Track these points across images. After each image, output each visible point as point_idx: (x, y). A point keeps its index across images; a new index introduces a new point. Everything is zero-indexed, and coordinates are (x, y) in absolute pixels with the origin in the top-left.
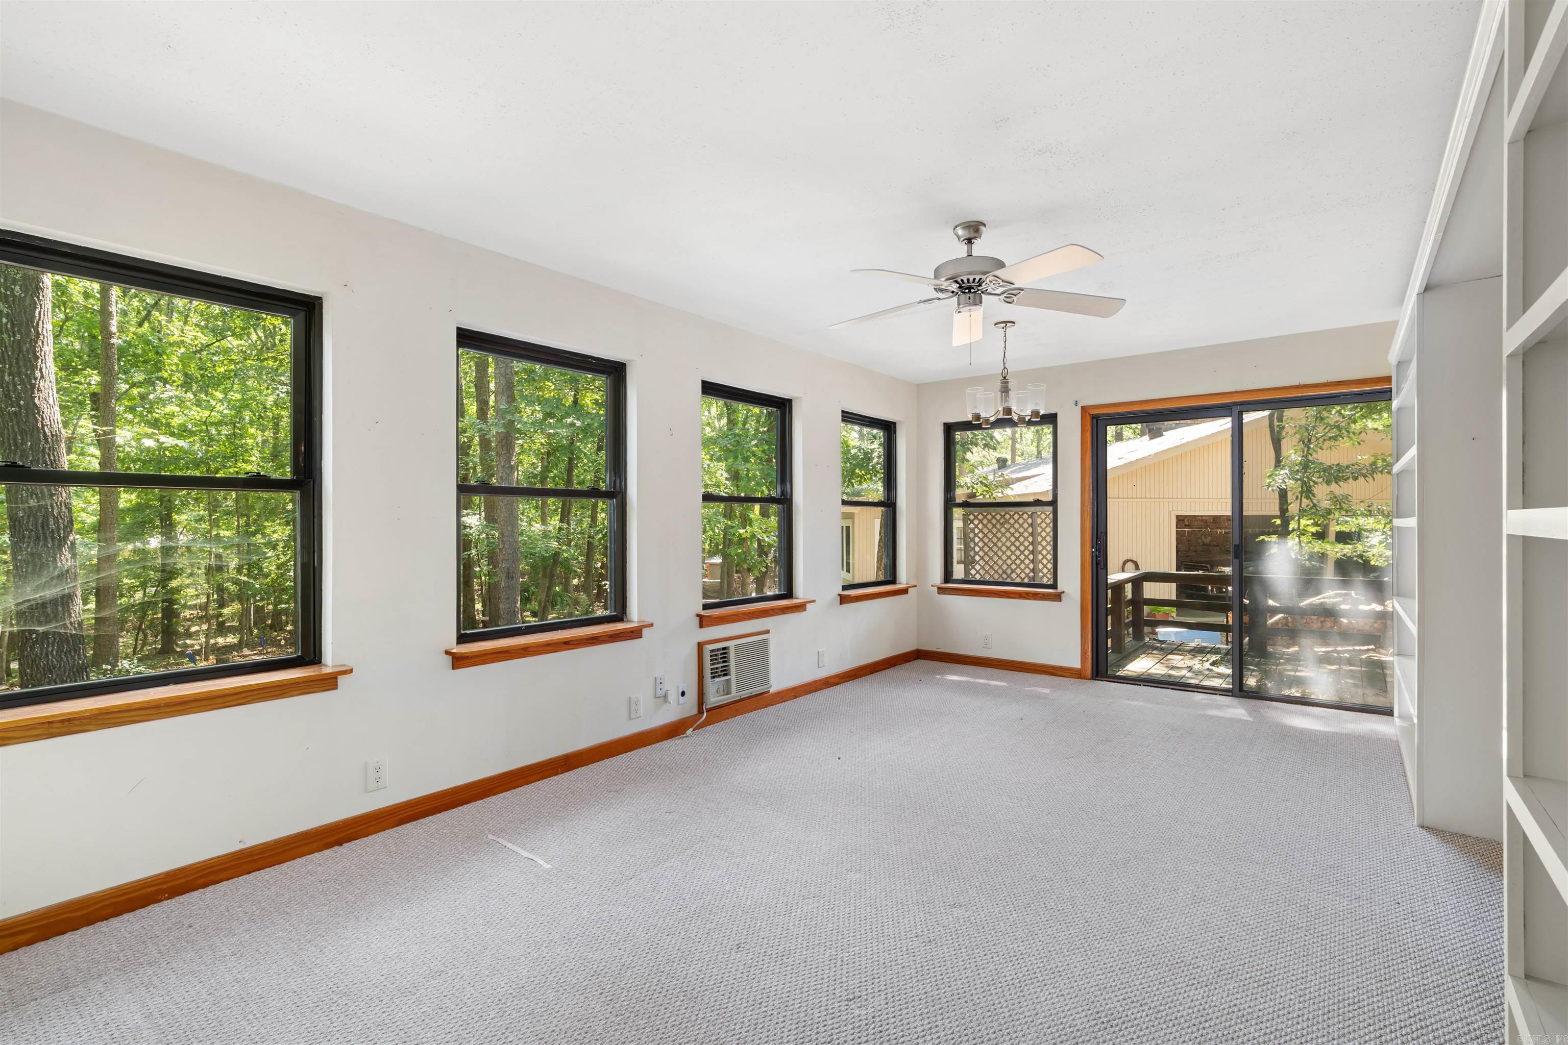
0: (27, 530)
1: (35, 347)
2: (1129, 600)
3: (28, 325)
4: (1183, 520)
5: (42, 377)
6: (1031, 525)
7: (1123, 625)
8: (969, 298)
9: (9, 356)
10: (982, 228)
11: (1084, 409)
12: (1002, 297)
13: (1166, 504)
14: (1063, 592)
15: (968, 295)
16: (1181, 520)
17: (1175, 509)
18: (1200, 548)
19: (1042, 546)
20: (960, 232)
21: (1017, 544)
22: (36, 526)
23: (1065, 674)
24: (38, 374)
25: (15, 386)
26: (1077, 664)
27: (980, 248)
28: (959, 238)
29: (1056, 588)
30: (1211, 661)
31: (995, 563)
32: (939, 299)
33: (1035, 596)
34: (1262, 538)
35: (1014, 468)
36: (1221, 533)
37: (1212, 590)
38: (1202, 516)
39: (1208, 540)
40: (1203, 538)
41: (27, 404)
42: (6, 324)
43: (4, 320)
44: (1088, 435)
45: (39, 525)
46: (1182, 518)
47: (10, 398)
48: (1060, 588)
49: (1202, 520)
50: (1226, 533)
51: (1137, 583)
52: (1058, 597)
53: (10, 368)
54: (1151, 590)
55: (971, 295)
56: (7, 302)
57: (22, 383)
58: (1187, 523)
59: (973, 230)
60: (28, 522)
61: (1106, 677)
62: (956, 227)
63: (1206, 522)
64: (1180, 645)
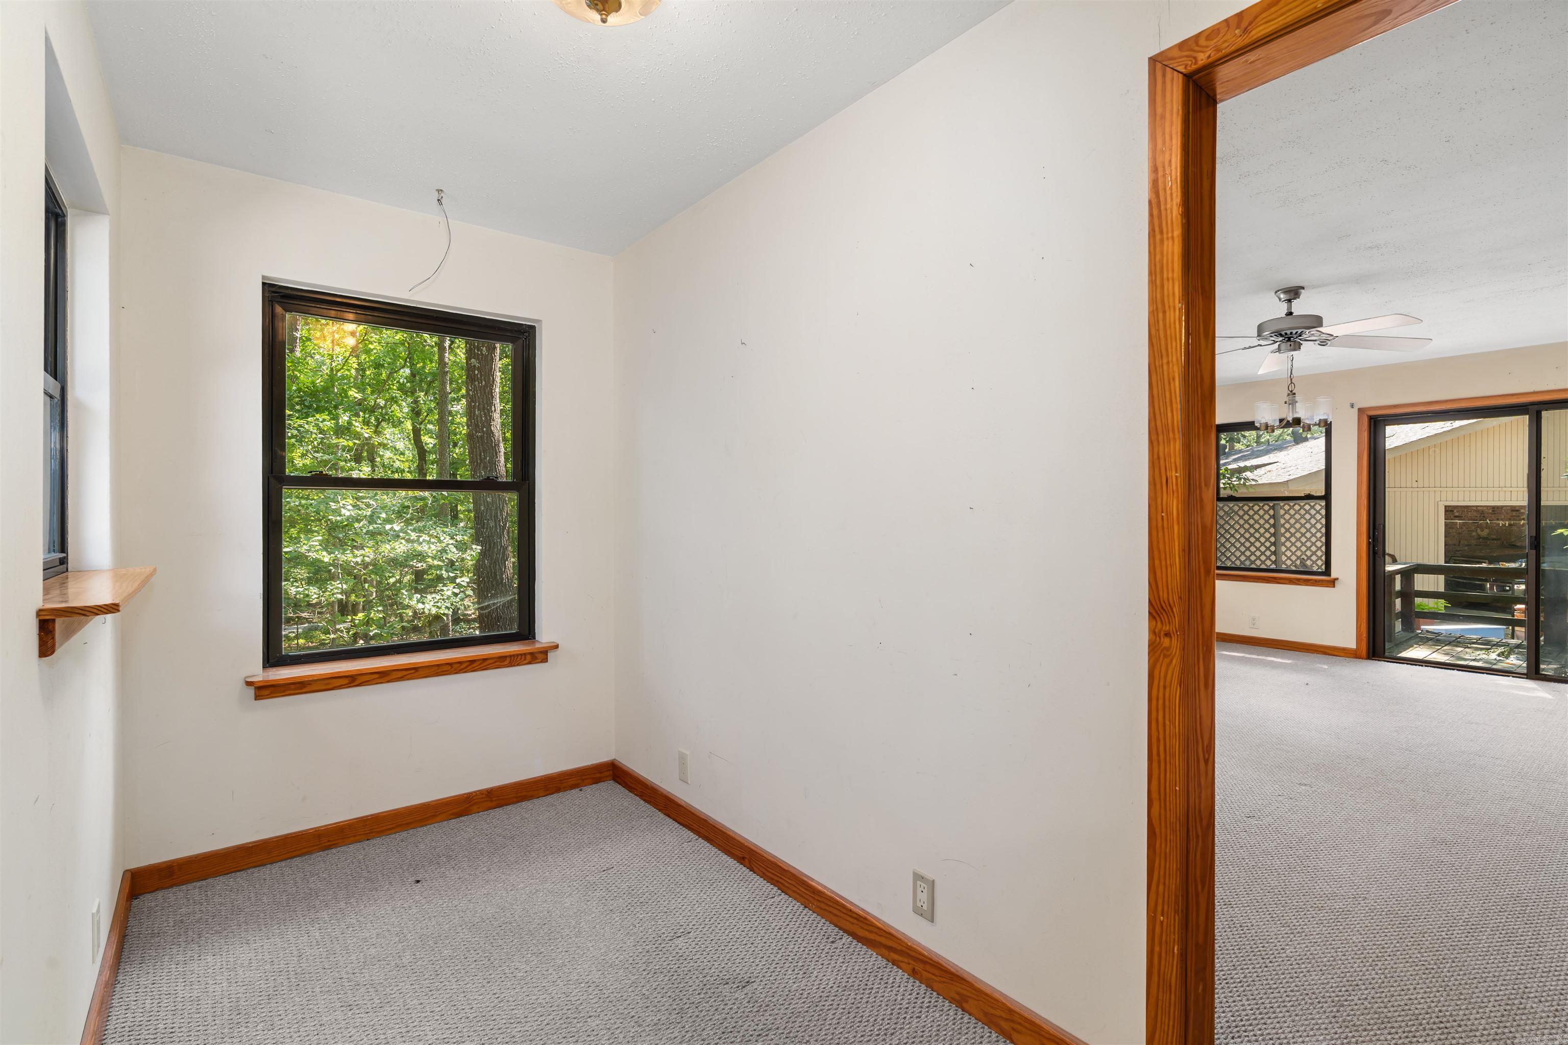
0: (486, 520)
1: (492, 389)
2: (1398, 592)
3: (489, 374)
4: (1452, 511)
5: (495, 410)
6: (1273, 517)
7: (1393, 615)
8: (1290, 345)
9: (478, 397)
10: (1303, 291)
11: (1360, 411)
12: (1318, 342)
13: (1432, 495)
14: (1337, 579)
15: (1289, 343)
16: (1450, 511)
17: (1444, 498)
18: (1474, 542)
19: (1285, 537)
20: (1282, 296)
21: (1257, 535)
22: (491, 516)
23: (1339, 654)
24: (493, 409)
25: (481, 417)
26: (1352, 645)
27: (1301, 307)
28: (1280, 299)
29: (1329, 575)
30: (1497, 653)
31: (1233, 554)
32: (1261, 345)
33: (1307, 582)
34: (1560, 531)
35: (1236, 456)
36: (1504, 525)
37: (1491, 588)
38: (1477, 506)
39: (1485, 533)
40: (1479, 531)
41: (487, 430)
42: (477, 375)
43: (476, 372)
44: (1366, 435)
45: (493, 516)
46: (1450, 509)
47: (479, 426)
48: (1334, 574)
49: (1477, 511)
50: (1510, 525)
51: (1408, 574)
52: (1332, 583)
53: (479, 405)
54: (1422, 582)
55: (1292, 343)
56: (478, 359)
57: (486, 417)
58: (1457, 514)
59: (1293, 293)
60: (486, 514)
61: (1384, 658)
62: (1278, 291)
63: (1483, 512)
64: (1460, 637)
